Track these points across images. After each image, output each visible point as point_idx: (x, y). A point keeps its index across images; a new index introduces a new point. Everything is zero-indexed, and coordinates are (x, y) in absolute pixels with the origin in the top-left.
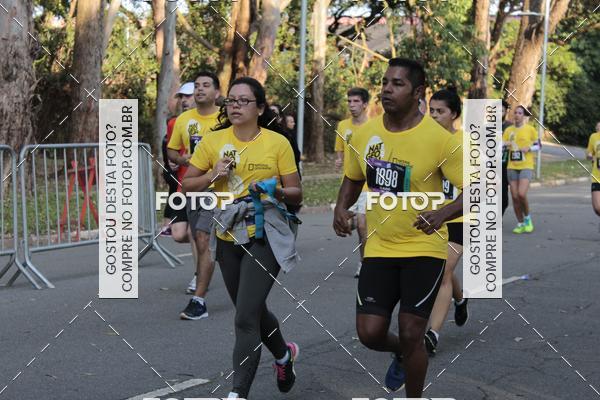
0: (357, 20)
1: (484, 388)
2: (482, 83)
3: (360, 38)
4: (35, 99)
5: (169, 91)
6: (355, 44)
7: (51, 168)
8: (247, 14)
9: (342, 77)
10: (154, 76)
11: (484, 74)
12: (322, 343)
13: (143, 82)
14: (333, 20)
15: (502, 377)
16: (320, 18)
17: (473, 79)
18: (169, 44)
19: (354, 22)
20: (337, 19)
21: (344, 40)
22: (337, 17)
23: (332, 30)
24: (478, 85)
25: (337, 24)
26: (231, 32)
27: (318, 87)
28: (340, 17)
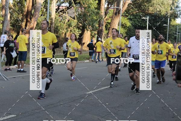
0: (65, 7)
1: (100, 119)
2: (102, 27)
3: (65, 13)
6: (64, 14)
8: (31, 4)
9: (60, 24)
10: (2, 22)
11: (102, 25)
12: (51, 105)
14: (57, 7)
15: (106, 115)
16: (53, 6)
17: (99, 26)
18: (7, 12)
19: (64, 8)
20: (59, 7)
21: (61, 13)
23: (57, 10)
24: (101, 28)
25: (59, 8)
26: (26, 9)
27: (52, 27)
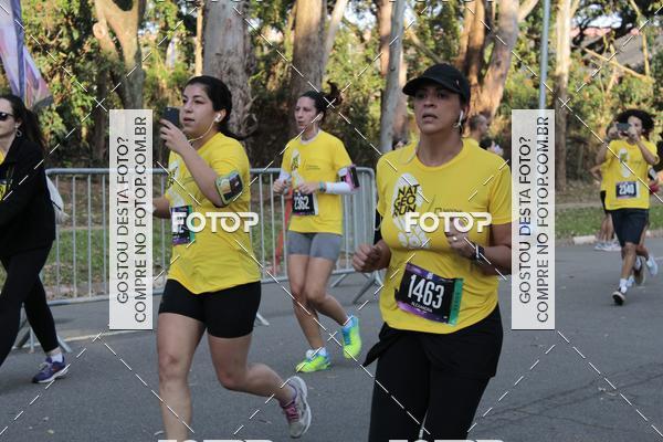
0: (605, 31)
3: (608, 51)
4: (250, 118)
5: (395, 110)
6: (603, 57)
7: (266, 193)
8: (481, 24)
9: (588, 94)
10: (379, 94)
12: (564, 394)
13: (366, 101)
14: (578, 31)
16: (563, 29)
18: (395, 59)
19: (602, 33)
20: (582, 30)
21: (591, 53)
22: (583, 28)
23: (576, 42)
25: (582, 35)
26: (464, 43)
28: (586, 27)
